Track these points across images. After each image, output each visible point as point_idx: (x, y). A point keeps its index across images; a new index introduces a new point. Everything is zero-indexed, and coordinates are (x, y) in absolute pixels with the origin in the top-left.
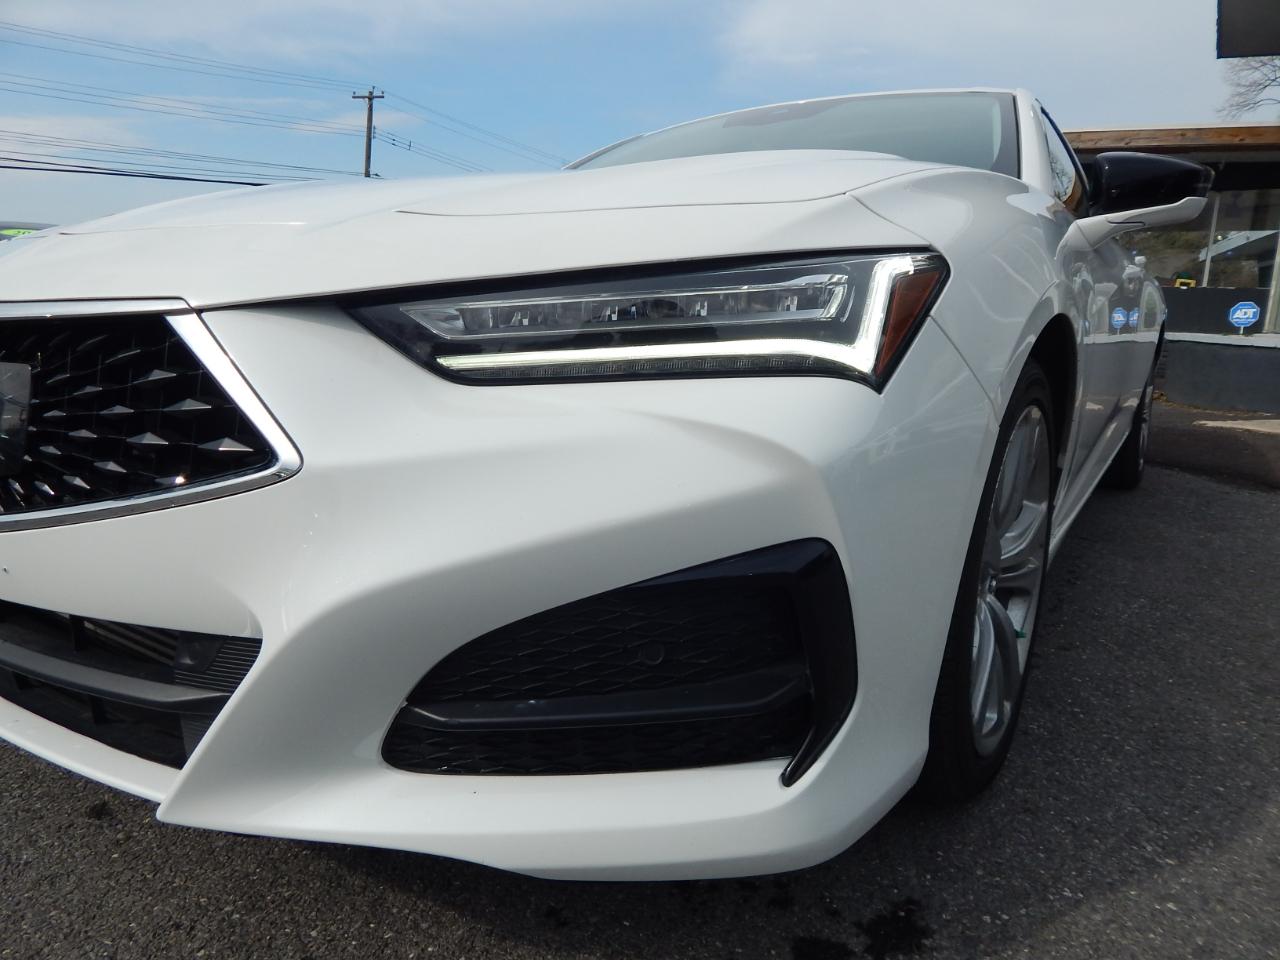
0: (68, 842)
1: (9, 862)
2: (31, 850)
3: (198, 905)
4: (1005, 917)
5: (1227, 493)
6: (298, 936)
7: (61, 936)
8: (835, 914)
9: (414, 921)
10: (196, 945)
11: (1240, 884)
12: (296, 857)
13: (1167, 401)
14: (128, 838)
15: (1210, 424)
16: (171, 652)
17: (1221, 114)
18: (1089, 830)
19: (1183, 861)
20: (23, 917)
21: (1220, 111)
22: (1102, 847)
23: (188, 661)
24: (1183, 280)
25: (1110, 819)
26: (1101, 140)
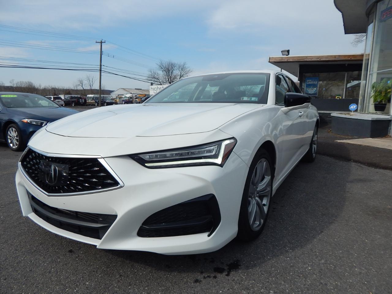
0: (66, 257)
1: (55, 262)
2: (59, 259)
3: (97, 268)
4: (256, 262)
5: (336, 162)
6: (118, 272)
7: (72, 274)
8: (223, 263)
9: (140, 268)
10: (99, 274)
11: (303, 254)
12: (114, 258)
13: (332, 133)
14: (79, 256)
15: (339, 141)
16: (97, 218)
17: (352, 44)
18: (276, 246)
19: (293, 250)
20: (63, 271)
21: (352, 43)
22: (278, 249)
23: (101, 219)
24: (338, 97)
25: (281, 243)
26: (312, 58)
